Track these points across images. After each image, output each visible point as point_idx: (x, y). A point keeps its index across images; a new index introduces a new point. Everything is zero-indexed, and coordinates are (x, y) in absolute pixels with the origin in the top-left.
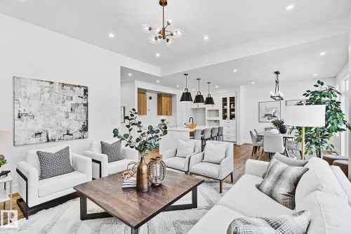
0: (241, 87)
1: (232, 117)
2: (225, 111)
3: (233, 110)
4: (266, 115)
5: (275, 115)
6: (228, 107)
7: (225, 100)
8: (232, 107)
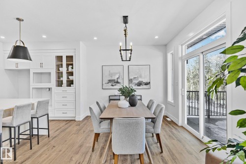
0: (81, 43)
1: (70, 83)
2: (59, 75)
3: (71, 74)
4: (110, 81)
5: (119, 81)
6: (64, 70)
7: (59, 58)
8: (70, 70)
